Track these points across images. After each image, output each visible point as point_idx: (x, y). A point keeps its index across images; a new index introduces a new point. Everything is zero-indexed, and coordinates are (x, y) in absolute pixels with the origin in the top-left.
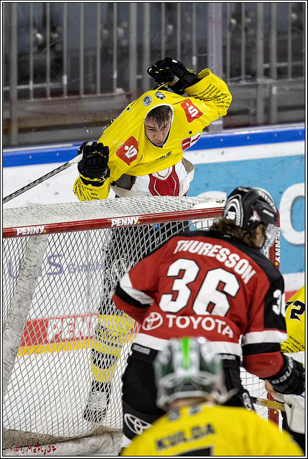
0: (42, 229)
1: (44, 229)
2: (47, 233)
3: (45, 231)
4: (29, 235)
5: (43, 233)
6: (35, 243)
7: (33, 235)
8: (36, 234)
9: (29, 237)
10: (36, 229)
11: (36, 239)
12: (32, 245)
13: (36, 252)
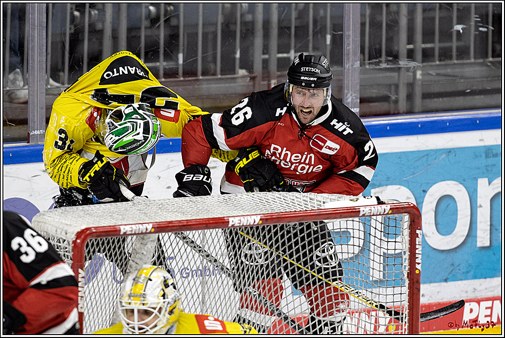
0: (150, 227)
1: (152, 228)
2: (155, 232)
3: (153, 230)
4: (135, 234)
5: (150, 232)
6: (141, 243)
7: (138, 234)
8: (142, 233)
9: (135, 236)
10: (142, 228)
11: (143, 239)
12: (139, 245)
13: (143, 254)
